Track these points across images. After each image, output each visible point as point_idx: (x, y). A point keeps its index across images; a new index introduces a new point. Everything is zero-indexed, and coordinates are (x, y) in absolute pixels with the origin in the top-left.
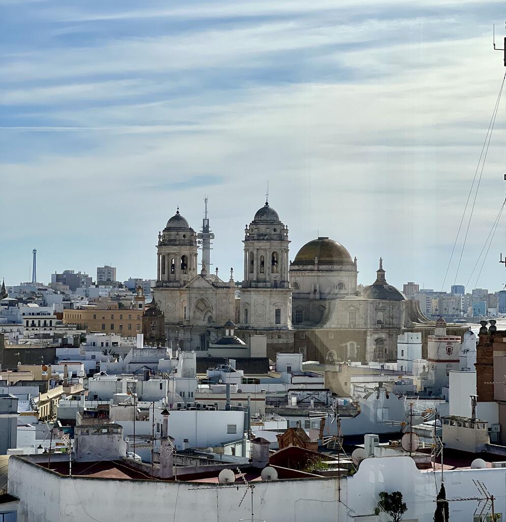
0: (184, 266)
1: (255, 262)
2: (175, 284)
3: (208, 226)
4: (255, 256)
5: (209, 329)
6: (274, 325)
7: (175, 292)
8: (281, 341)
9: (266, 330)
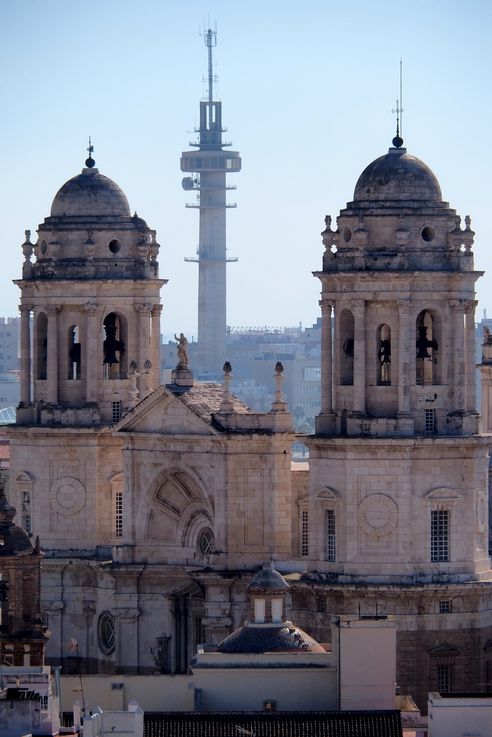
0: (114, 348)
1: (358, 347)
2: (84, 415)
3: (217, 128)
4: (358, 327)
5: (202, 577)
6: (429, 567)
7: (82, 441)
8: (452, 621)
9: (402, 585)
